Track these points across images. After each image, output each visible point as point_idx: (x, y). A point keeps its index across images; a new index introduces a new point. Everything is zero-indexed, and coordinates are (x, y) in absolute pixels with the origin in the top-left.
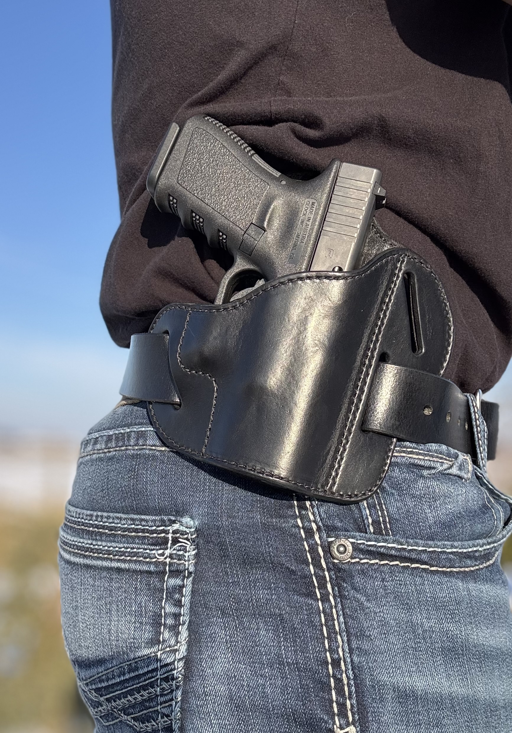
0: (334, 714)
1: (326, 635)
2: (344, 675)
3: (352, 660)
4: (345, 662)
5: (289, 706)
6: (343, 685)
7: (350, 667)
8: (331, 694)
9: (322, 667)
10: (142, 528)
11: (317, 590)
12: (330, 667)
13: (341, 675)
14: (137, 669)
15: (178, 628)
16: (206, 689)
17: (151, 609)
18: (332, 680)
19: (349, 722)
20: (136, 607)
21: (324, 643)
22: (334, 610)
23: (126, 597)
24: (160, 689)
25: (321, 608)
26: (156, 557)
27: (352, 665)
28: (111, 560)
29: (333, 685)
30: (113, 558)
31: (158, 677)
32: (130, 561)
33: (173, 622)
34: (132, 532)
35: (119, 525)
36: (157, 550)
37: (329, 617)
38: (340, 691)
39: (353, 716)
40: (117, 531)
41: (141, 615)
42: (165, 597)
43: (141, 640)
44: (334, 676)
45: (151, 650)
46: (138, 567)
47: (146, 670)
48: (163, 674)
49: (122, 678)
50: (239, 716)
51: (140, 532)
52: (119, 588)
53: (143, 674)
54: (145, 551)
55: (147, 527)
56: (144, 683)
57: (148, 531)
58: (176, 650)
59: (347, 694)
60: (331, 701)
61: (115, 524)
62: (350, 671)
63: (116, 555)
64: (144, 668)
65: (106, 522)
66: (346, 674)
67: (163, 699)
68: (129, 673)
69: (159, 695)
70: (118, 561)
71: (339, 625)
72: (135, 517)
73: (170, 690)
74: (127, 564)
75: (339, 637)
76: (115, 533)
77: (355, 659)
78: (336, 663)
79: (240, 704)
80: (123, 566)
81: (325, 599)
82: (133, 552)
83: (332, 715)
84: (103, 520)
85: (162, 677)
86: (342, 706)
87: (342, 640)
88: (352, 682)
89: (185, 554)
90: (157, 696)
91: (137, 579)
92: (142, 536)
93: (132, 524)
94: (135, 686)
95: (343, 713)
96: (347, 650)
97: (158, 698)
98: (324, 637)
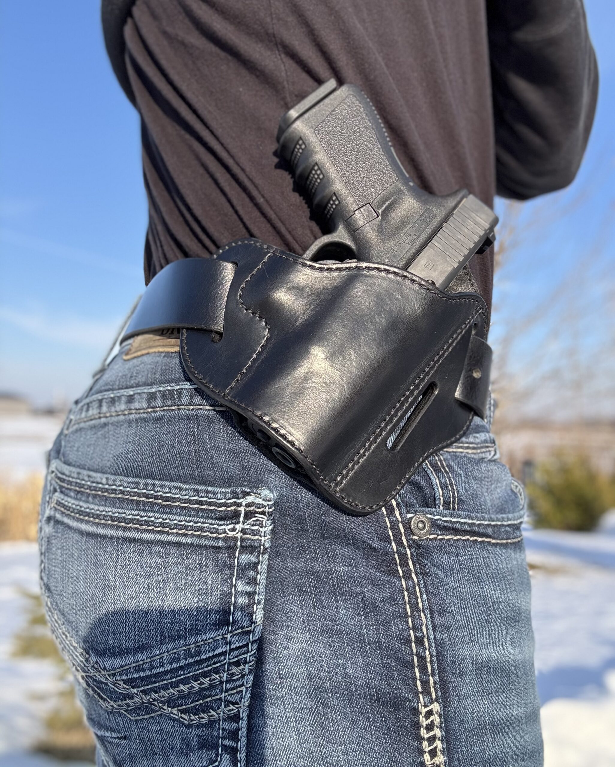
0: (417, 693)
1: (409, 614)
2: (427, 653)
3: (435, 638)
4: (428, 639)
5: (373, 686)
6: (426, 662)
7: (433, 644)
8: (415, 673)
9: (405, 645)
10: (209, 500)
11: (399, 568)
12: (413, 644)
13: (425, 653)
14: (198, 654)
15: (253, 607)
16: (281, 672)
17: (219, 587)
18: (415, 658)
19: (432, 699)
20: (201, 585)
21: (408, 621)
22: (417, 588)
23: (187, 575)
24: (227, 675)
25: (404, 586)
26: (225, 532)
27: (435, 643)
28: (168, 533)
29: (416, 663)
30: (170, 531)
31: (225, 661)
32: (192, 536)
33: (247, 601)
34: (194, 504)
35: (178, 496)
36: (228, 525)
37: (413, 595)
38: (423, 668)
39: (436, 693)
40: (175, 502)
41: (206, 594)
42: (235, 574)
43: (207, 621)
44: (417, 655)
45: (220, 632)
46: (203, 542)
47: (211, 654)
48: (234, 658)
49: (175, 665)
50: (317, 699)
51: (204, 505)
52: (177, 565)
53: (206, 658)
54: (212, 527)
55: (215, 500)
56: (205, 669)
57: (215, 504)
58: (250, 632)
59: (430, 671)
60: (414, 679)
61: (173, 494)
62: (433, 648)
63: (173, 529)
64: (209, 652)
65: (160, 491)
66: (429, 651)
67: (229, 686)
68: (186, 659)
69: (224, 681)
70: (178, 534)
71: (422, 603)
72: (199, 487)
73: (240, 676)
74: (190, 539)
75: (422, 615)
76: (173, 504)
77: (438, 636)
78: (420, 641)
79: (319, 686)
80: (184, 540)
81: (407, 576)
82: (197, 527)
83: (416, 694)
84: (156, 489)
85: (231, 661)
86: (426, 683)
87: (426, 618)
88: (435, 659)
89: (261, 529)
90: (222, 682)
91: (202, 554)
92: (207, 509)
93: (195, 496)
94: (192, 674)
95: (426, 692)
96: (431, 627)
97: (223, 684)
98: (408, 615)
